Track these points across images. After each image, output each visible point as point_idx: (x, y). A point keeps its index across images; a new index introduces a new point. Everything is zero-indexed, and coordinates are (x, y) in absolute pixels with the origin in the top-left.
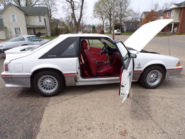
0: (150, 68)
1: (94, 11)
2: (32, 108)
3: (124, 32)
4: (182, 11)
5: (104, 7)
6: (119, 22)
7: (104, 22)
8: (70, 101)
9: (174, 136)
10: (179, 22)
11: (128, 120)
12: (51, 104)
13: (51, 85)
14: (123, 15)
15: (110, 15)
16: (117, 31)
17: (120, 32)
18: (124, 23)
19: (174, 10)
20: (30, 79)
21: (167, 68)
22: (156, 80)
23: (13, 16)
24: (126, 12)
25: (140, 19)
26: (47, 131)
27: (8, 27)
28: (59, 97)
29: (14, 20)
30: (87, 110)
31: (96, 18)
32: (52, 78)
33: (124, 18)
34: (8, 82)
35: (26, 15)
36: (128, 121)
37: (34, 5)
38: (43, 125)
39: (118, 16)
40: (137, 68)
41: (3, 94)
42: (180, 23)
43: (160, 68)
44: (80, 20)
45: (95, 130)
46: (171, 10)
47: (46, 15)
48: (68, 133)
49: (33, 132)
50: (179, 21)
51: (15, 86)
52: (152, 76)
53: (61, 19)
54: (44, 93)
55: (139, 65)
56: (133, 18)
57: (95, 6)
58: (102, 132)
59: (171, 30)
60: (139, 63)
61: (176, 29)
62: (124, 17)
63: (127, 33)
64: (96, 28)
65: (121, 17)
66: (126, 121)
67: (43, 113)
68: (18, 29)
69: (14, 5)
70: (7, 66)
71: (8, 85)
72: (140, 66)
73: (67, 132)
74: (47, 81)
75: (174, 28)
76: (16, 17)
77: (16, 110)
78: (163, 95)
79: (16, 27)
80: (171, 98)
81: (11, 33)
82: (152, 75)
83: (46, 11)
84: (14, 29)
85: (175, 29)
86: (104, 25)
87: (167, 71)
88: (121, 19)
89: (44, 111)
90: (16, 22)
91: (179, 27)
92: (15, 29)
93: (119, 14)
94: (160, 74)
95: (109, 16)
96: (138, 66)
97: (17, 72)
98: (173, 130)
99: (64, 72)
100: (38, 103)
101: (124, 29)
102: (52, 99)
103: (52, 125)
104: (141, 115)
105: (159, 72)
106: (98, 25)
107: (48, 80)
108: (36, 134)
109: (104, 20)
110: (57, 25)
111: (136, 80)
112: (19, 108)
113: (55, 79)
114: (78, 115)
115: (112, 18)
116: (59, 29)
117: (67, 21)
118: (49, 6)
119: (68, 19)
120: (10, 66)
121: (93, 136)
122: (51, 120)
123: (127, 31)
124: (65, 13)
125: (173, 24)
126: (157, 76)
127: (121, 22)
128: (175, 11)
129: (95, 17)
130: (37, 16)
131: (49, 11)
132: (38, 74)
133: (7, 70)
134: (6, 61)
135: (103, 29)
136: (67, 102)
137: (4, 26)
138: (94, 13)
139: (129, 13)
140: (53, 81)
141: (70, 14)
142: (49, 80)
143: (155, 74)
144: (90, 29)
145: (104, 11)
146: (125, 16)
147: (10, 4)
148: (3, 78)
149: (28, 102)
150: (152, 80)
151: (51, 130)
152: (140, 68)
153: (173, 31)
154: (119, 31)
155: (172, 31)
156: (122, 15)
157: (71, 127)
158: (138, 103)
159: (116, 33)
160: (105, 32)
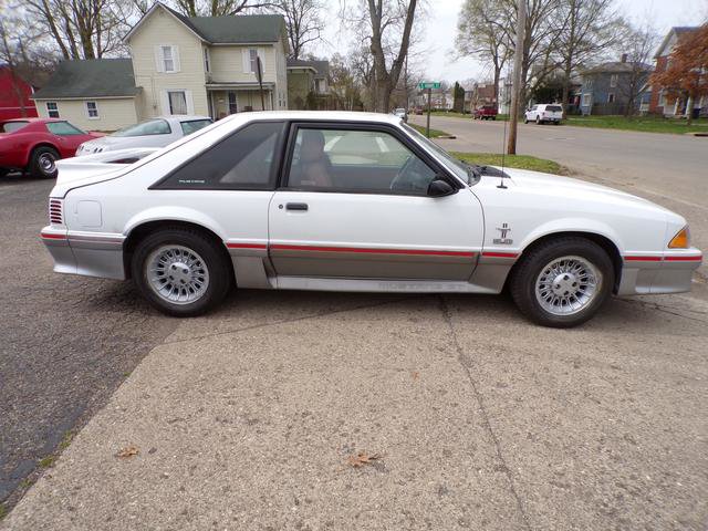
0: (550, 247)
1: (462, 27)
2: (113, 344)
3: (579, 113)
5: (506, 12)
6: (561, 71)
7: (498, 70)
8: (240, 335)
9: (532, 484)
11: (397, 416)
12: (175, 338)
13: (188, 277)
14: (579, 42)
15: (528, 41)
16: (547, 109)
17: (559, 115)
18: (585, 75)
20: (120, 254)
21: (625, 251)
22: (579, 294)
23: (166, 49)
24: (596, 30)
25: (658, 57)
26: (125, 410)
27: (148, 89)
28: (210, 321)
29: (168, 63)
30: (279, 369)
31: (468, 57)
32: (193, 258)
33: (584, 56)
34: (61, 259)
35: (210, 45)
36: (394, 418)
37: (239, 9)
38: (124, 393)
39: (557, 48)
40: (496, 242)
41: (54, 295)
43: (595, 249)
44: (399, 63)
45: (268, 428)
47: (275, 44)
48: (182, 424)
49: (85, 407)
51: (81, 272)
52: (560, 277)
53: (335, 60)
54: (164, 301)
55: (504, 233)
56: (625, 56)
57: (469, 9)
58: (287, 436)
60: (505, 225)
62: (587, 50)
63: (594, 119)
64: (466, 95)
65: (571, 51)
66: (389, 418)
67: (138, 361)
68: (180, 97)
69: (170, 10)
70: (56, 206)
71: (61, 269)
72: (507, 237)
73: (182, 420)
74: (177, 264)
76: (174, 54)
77: (68, 344)
78: (589, 353)
79: (174, 88)
80: (613, 367)
81: (155, 107)
82: (559, 273)
83: (276, 32)
84: (167, 95)
86: (501, 84)
87: (625, 262)
88: (569, 59)
89: (147, 354)
90: (175, 70)
92: (170, 94)
93: (564, 37)
94: (594, 273)
96: (498, 235)
97: (84, 228)
98: (543, 467)
99: (228, 239)
100: (140, 331)
101: (583, 100)
102: (187, 323)
103: (146, 396)
104: (456, 405)
105: (590, 266)
106: (476, 85)
107: (177, 261)
108: (91, 414)
109: (499, 63)
110: (317, 84)
111: (496, 288)
112: (79, 340)
113: (199, 258)
114: (241, 379)
115: (532, 53)
116: (324, 96)
117: (357, 65)
118: (295, 12)
119: (360, 59)
120: (66, 209)
121: (252, 444)
122: (151, 383)
123: (596, 110)
124: (351, 36)
126: (584, 280)
127: (568, 71)
129: (465, 51)
130: (243, 49)
131: (294, 29)
132: (147, 237)
133: (57, 220)
134: (57, 192)
135: (494, 100)
136: (227, 338)
137: (138, 85)
138: (461, 37)
139: (608, 35)
140: (195, 266)
141: (369, 39)
142: (182, 261)
143: (574, 271)
144: (444, 100)
145: (501, 26)
146: (590, 48)
147: (160, 9)
148: (49, 244)
149: (111, 326)
150: (560, 292)
151: (138, 407)
152: (510, 242)
154: (559, 109)
156: (575, 44)
157: (201, 410)
158: (470, 369)
159: (541, 118)
160: (500, 112)
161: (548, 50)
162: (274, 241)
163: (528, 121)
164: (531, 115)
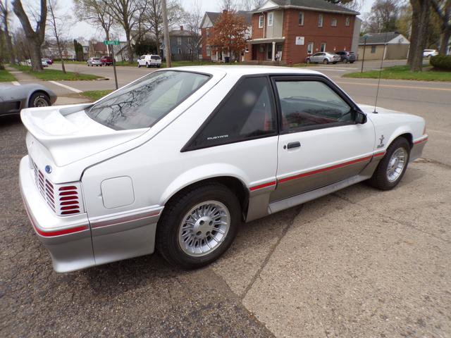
4: (288, 17)
7: (107, 32)
10: (285, 40)
14: (160, 17)
15: (125, 14)
16: (152, 58)
17: (159, 61)
19: (272, 13)
25: (201, 28)
40: (378, 146)
42: (286, 42)
46: (265, 13)
50: (284, 38)
52: (394, 161)
55: (382, 140)
56: (182, 27)
59: (270, 57)
60: (383, 136)
61: (280, 54)
64: (84, 49)
65: (156, 22)
75: (276, 53)
85: (278, 55)
87: (414, 146)
88: (156, 28)
91: (286, 50)
95: (121, 16)
96: (379, 143)
106: (90, 42)
125: (274, 43)
127: (157, 35)
128: (274, 15)
129: (81, 18)
145: (105, 2)
152: (383, 146)
153: (276, 59)
154: (158, 58)
155: (273, 59)
159: (149, 64)
160: (117, 61)
161: (140, 20)
162: (280, 176)
163: (140, 66)
164: (142, 62)
